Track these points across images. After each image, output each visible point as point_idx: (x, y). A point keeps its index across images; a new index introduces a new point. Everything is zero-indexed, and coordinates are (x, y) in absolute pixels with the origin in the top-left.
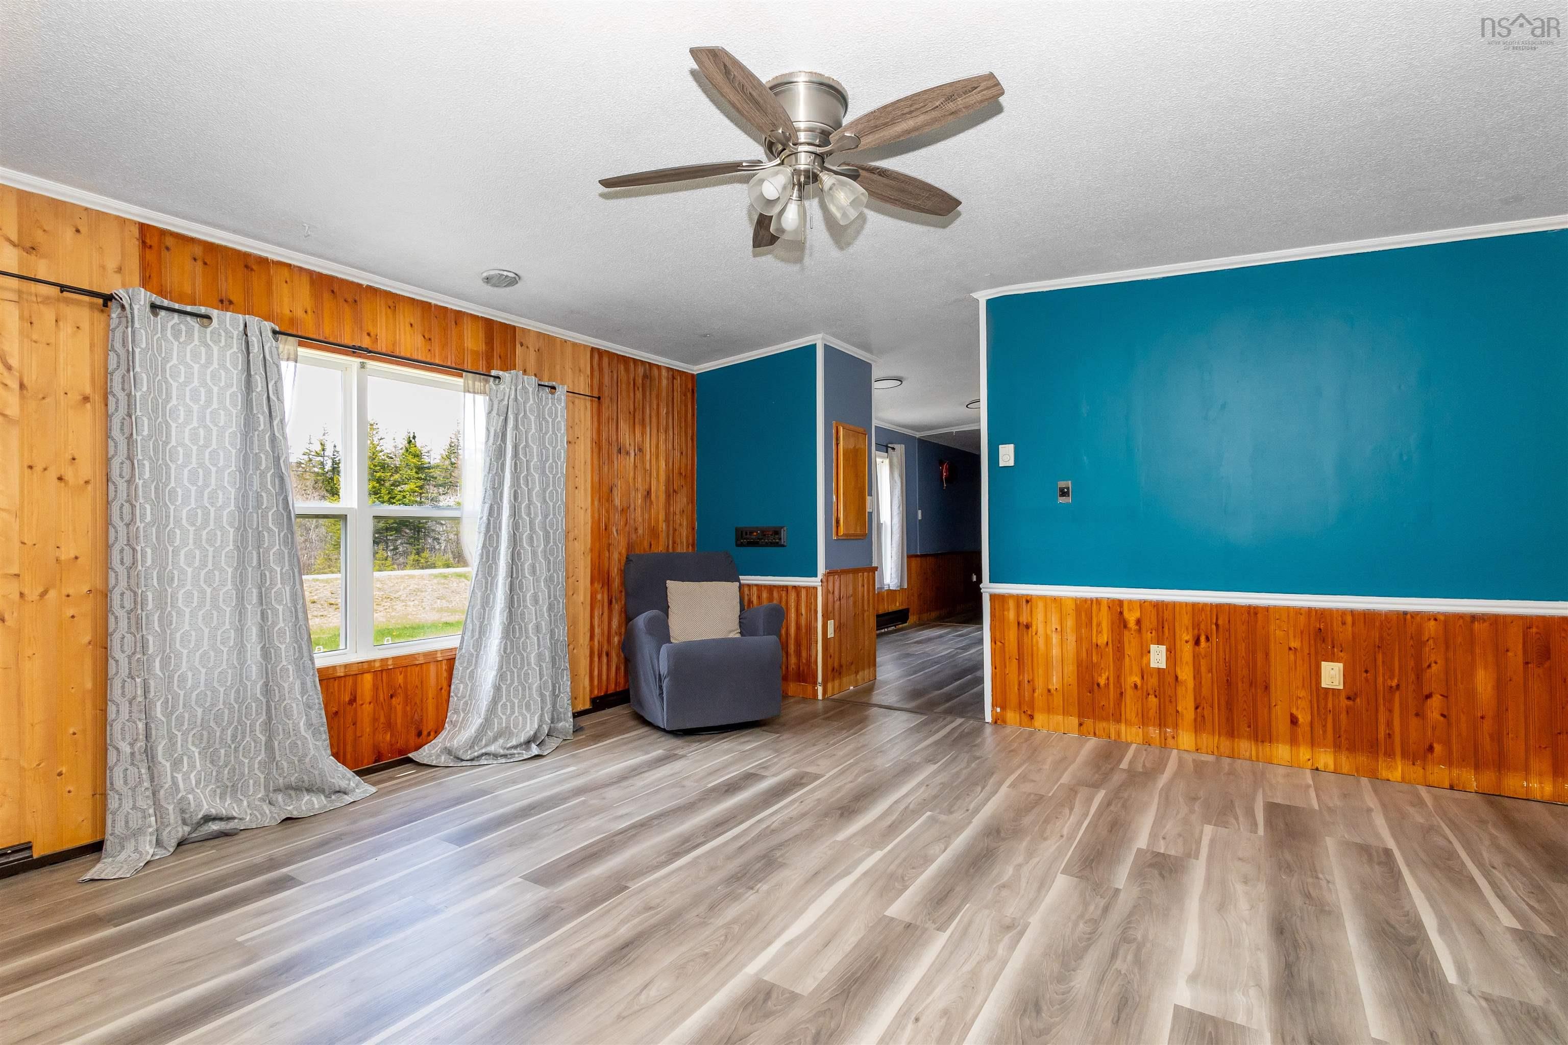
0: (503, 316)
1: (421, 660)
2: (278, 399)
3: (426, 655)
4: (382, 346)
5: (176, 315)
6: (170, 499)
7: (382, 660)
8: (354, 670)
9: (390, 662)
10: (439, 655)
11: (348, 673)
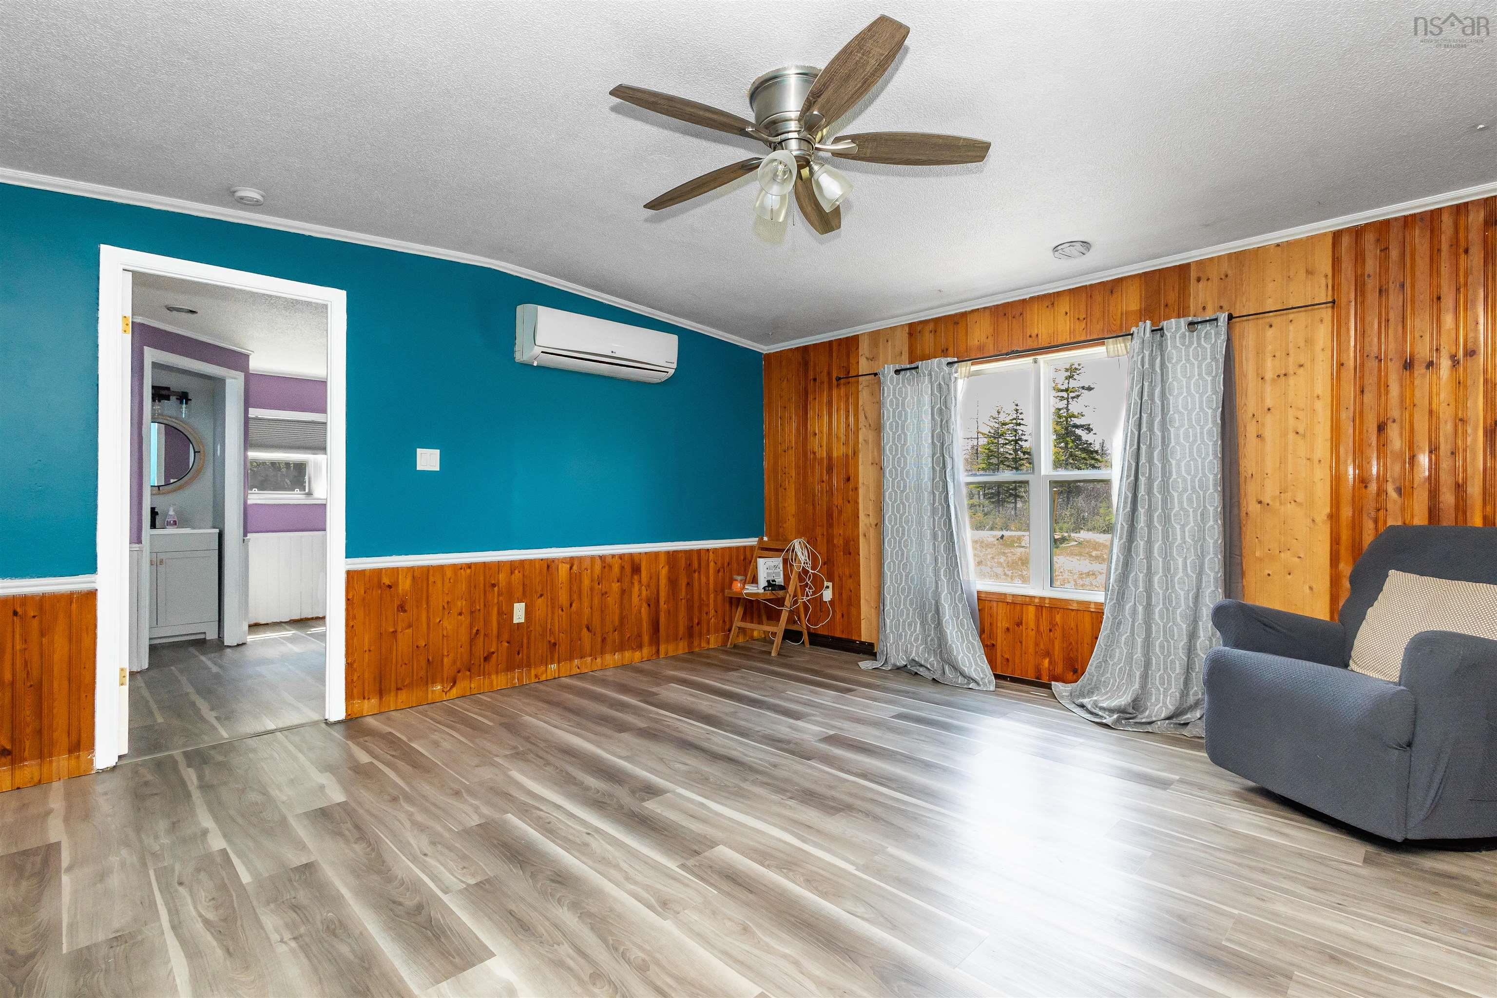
0: (1132, 269)
1: (1075, 606)
2: (946, 407)
3: (1079, 603)
4: (1043, 341)
5: (908, 372)
6: (907, 476)
7: (1041, 598)
8: (1019, 600)
9: (1047, 601)
10: (1092, 606)
11: (1015, 602)
